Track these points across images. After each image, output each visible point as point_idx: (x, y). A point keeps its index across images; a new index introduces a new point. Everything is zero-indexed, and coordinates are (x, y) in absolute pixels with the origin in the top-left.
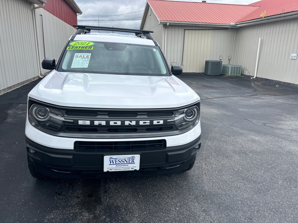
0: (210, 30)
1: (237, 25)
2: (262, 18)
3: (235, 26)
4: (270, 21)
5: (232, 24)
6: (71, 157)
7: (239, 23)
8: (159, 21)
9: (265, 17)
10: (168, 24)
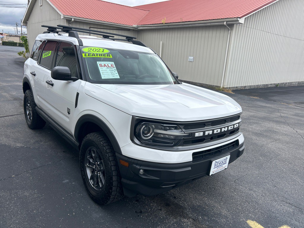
0: (115, 30)
1: (138, 27)
2: (163, 24)
3: (137, 28)
4: (170, 27)
5: (135, 26)
6: (190, 168)
7: (140, 26)
8: (62, 15)
9: (165, 23)
10: (73, 20)
